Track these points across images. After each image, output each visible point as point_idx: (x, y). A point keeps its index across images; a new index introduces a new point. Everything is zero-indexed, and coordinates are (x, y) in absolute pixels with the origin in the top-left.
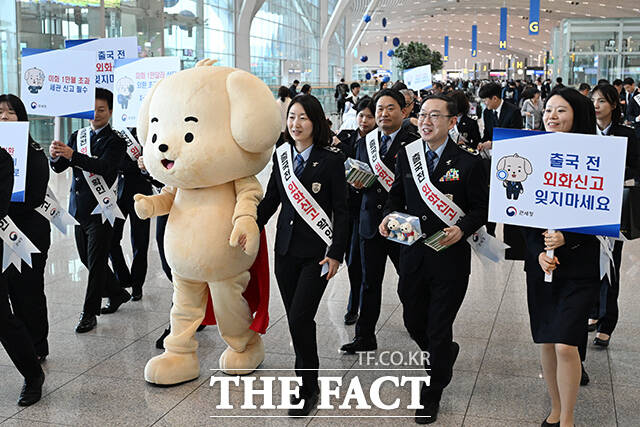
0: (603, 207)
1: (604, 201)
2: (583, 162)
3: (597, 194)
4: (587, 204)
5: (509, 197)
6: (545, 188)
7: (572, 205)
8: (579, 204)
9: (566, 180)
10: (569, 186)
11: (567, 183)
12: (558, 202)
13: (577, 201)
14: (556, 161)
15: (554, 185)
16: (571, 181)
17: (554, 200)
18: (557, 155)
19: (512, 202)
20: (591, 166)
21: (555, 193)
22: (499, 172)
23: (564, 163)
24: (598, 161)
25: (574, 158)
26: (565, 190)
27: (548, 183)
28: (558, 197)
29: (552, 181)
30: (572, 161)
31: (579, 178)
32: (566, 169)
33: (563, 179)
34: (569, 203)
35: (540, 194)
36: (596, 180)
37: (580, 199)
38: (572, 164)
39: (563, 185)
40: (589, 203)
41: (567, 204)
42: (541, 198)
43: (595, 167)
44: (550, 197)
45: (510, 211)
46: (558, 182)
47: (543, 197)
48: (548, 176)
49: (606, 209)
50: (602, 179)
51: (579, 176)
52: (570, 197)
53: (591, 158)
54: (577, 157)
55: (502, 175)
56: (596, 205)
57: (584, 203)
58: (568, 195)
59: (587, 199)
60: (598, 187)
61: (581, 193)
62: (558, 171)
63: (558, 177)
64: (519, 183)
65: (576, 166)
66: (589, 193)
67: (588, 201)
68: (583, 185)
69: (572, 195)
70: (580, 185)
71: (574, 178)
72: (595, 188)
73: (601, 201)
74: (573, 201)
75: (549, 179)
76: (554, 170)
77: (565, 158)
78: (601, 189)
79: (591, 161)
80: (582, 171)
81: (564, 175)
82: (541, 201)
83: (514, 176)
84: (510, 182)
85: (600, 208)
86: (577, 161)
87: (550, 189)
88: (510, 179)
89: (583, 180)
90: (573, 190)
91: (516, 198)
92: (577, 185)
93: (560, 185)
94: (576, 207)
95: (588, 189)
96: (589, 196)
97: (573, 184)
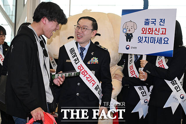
0: (166, 42)
1: (166, 40)
2: (158, 22)
3: (163, 36)
4: (159, 41)
5: (127, 41)
6: (142, 35)
7: (153, 42)
8: (156, 41)
9: (151, 31)
10: (152, 34)
12: (147, 42)
13: (155, 40)
14: (147, 23)
15: (146, 33)
16: (153, 31)
17: (146, 40)
18: (147, 20)
19: (128, 43)
20: (162, 23)
21: (146, 37)
22: (123, 29)
23: (150, 23)
24: (164, 21)
25: (154, 20)
26: (150, 36)
27: (143, 33)
28: (147, 39)
29: (145, 32)
30: (153, 22)
31: (156, 30)
33: (150, 30)
34: (152, 41)
35: (140, 38)
36: (163, 30)
37: (156, 39)
38: (153, 23)
39: (149, 33)
40: (160, 41)
41: (151, 42)
43: (162, 24)
44: (144, 39)
45: (127, 47)
46: (148, 32)
47: (141, 40)
49: (167, 43)
50: (166, 29)
51: (156, 28)
52: (152, 38)
53: (161, 20)
54: (155, 19)
55: (125, 31)
56: (163, 42)
57: (158, 41)
58: (151, 38)
59: (159, 39)
60: (164, 33)
61: (156, 36)
63: (147, 30)
64: (131, 34)
65: (155, 24)
66: (160, 36)
67: (160, 40)
69: (153, 38)
70: (157, 33)
71: (154, 30)
72: (163, 34)
74: (153, 40)
75: (144, 31)
76: (146, 27)
77: (150, 20)
78: (165, 34)
79: (161, 21)
80: (158, 26)
81: (150, 29)
82: (140, 41)
83: (129, 31)
84: (128, 34)
85: (164, 43)
86: (155, 21)
87: (144, 35)
88: (128, 32)
89: (158, 31)
90: (153, 36)
91: (130, 41)
92: (155, 33)
93: (148, 34)
94: (154, 43)
95: (160, 34)
96: (160, 38)
97: (153, 32)
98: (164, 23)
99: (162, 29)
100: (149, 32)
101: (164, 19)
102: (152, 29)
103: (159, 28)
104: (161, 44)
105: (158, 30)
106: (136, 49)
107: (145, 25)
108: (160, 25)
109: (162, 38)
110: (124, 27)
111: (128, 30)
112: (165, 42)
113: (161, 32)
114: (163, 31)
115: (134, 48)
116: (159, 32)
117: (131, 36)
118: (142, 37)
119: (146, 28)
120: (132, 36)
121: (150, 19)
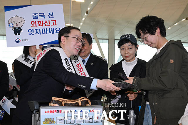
2: (46, 15)
4: (51, 32)
5: (16, 35)
6: (32, 28)
7: (45, 33)
8: (48, 32)
9: (41, 23)
10: (43, 26)
11: (41, 25)
12: (39, 33)
13: (47, 31)
14: (35, 16)
15: (36, 26)
16: (43, 23)
17: (37, 32)
18: (35, 14)
19: (18, 36)
20: (51, 16)
21: (37, 30)
22: (9, 24)
23: (39, 17)
24: (53, 14)
25: (43, 14)
26: (41, 28)
27: (33, 26)
29: (35, 25)
30: (42, 16)
31: (46, 22)
32: (40, 19)
33: (39, 23)
34: (44, 32)
35: (30, 31)
36: (53, 21)
38: (42, 17)
39: (40, 26)
41: (43, 33)
42: (31, 32)
44: (35, 31)
45: (17, 40)
47: (32, 32)
48: (33, 23)
50: (55, 21)
51: (46, 21)
52: (43, 30)
53: (50, 13)
54: (44, 13)
55: (11, 25)
56: (55, 31)
57: (50, 31)
58: (42, 29)
59: (51, 30)
60: (55, 24)
62: (37, 20)
63: (37, 23)
64: (20, 28)
65: (44, 17)
66: (51, 27)
67: (52, 30)
68: (48, 24)
69: (45, 29)
72: (53, 25)
73: (57, 29)
75: (33, 24)
76: (34, 20)
77: (39, 15)
78: (56, 25)
79: (50, 14)
80: (47, 19)
81: (39, 22)
82: (31, 34)
83: (17, 25)
84: (15, 28)
86: (44, 15)
87: (34, 28)
89: (48, 22)
90: (44, 27)
91: (19, 34)
92: (45, 25)
93: (38, 26)
94: (47, 34)
95: (51, 25)
96: (52, 28)
97: (44, 25)
98: (53, 16)
99: (51, 21)
101: (53, 13)
102: (41, 22)
103: (49, 21)
104: (54, 33)
106: (28, 41)
107: (33, 18)
108: (49, 17)
109: (53, 28)
110: (10, 22)
112: (57, 32)
113: (51, 23)
114: (53, 23)
115: (25, 40)
116: (49, 24)
117: (19, 29)
118: (33, 30)
119: (36, 22)
120: (21, 29)
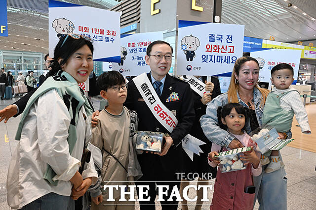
98: (231, 40)
100: (215, 50)
101: (232, 36)
103: (226, 46)
104: (229, 63)
105: (225, 48)
107: (210, 41)
108: (227, 42)
109: (229, 57)
110: (183, 43)
111: (188, 46)
112: (233, 61)
113: (228, 50)
114: (230, 49)
115: (197, 68)
116: (226, 50)
117: (192, 54)
118: (207, 56)
119: (211, 46)
120: (194, 54)
121: (216, 35)
